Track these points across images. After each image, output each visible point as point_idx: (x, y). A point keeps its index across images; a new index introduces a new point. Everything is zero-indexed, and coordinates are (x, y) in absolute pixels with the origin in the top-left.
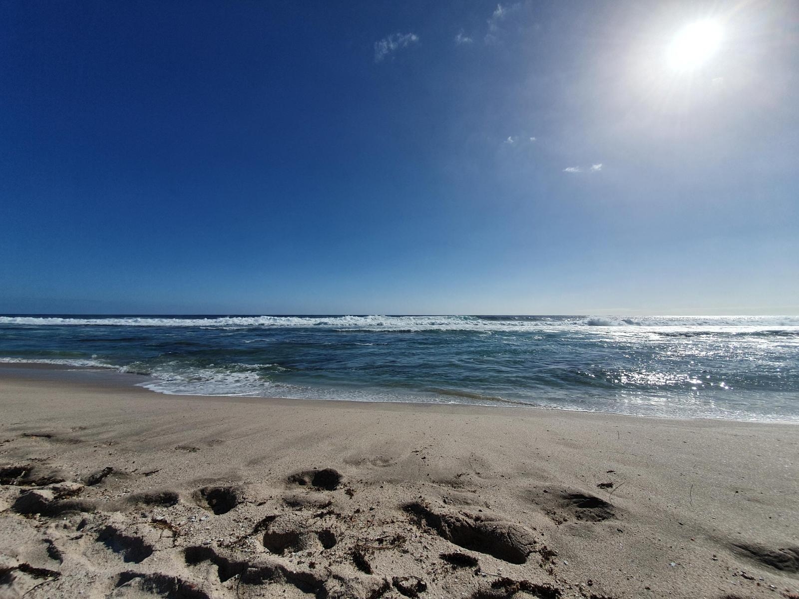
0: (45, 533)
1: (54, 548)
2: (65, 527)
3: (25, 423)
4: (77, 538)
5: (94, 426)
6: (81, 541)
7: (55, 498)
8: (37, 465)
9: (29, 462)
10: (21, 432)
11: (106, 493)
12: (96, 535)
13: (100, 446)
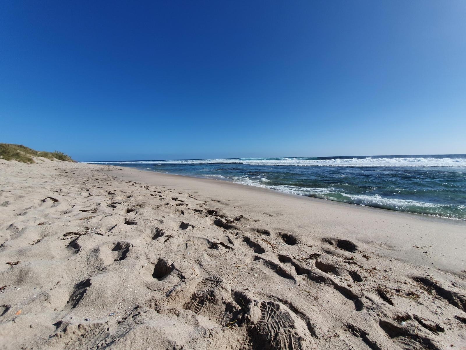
0: (226, 234)
1: (230, 239)
2: (232, 233)
3: (211, 196)
4: (237, 238)
5: (232, 200)
6: (238, 239)
7: (226, 222)
8: (218, 210)
9: (216, 209)
10: (211, 199)
11: (242, 225)
12: (243, 239)
13: (236, 208)
